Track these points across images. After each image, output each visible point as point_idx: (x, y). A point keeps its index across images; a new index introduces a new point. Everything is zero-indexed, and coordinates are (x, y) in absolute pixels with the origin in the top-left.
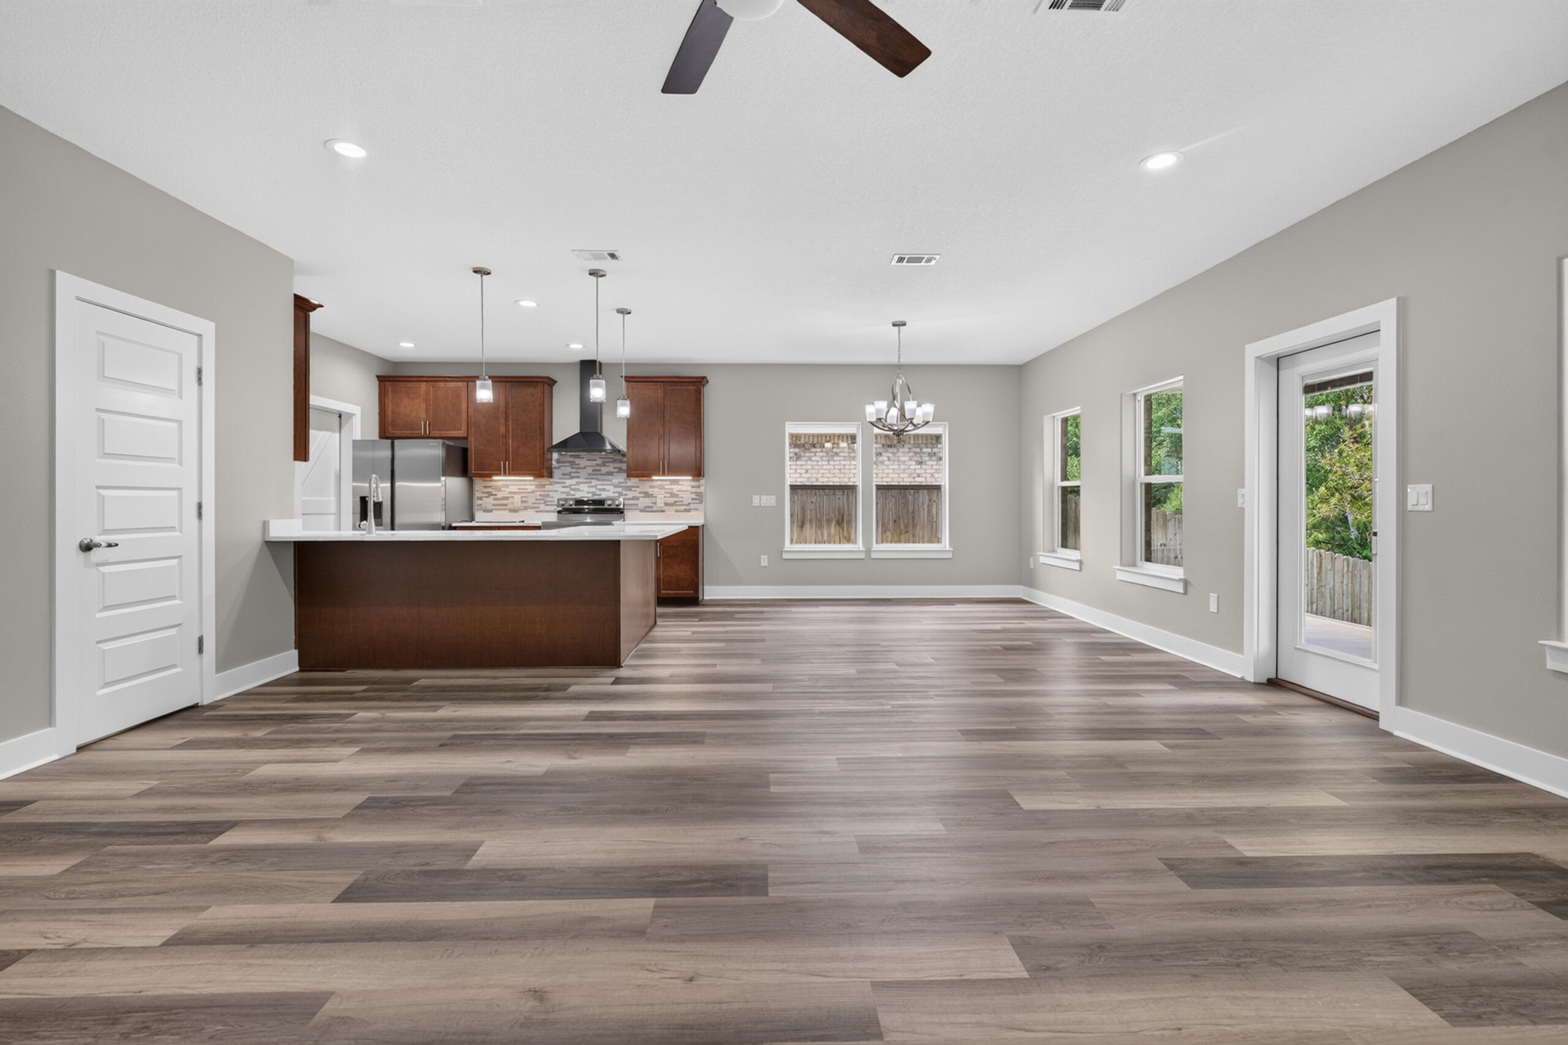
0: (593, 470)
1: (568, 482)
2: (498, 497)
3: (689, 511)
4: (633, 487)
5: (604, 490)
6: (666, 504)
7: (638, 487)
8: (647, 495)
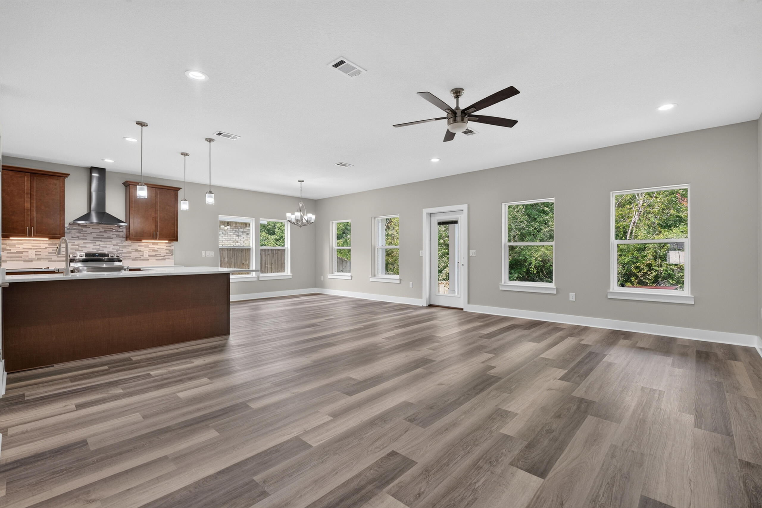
0: (97, 235)
1: (77, 242)
2: (12, 251)
3: (165, 259)
4: (127, 246)
5: (106, 247)
6: (149, 256)
7: (131, 246)
8: (137, 250)
